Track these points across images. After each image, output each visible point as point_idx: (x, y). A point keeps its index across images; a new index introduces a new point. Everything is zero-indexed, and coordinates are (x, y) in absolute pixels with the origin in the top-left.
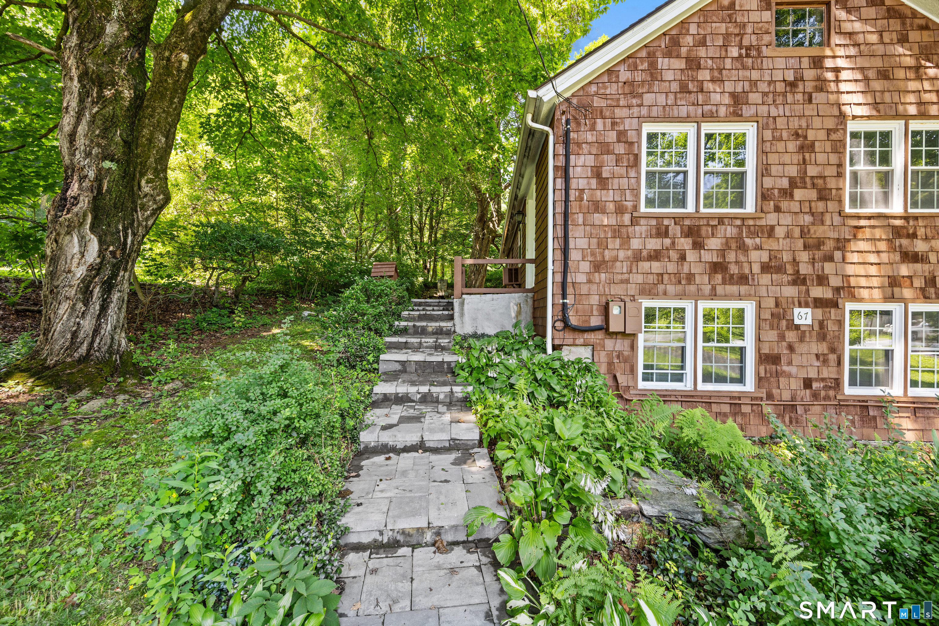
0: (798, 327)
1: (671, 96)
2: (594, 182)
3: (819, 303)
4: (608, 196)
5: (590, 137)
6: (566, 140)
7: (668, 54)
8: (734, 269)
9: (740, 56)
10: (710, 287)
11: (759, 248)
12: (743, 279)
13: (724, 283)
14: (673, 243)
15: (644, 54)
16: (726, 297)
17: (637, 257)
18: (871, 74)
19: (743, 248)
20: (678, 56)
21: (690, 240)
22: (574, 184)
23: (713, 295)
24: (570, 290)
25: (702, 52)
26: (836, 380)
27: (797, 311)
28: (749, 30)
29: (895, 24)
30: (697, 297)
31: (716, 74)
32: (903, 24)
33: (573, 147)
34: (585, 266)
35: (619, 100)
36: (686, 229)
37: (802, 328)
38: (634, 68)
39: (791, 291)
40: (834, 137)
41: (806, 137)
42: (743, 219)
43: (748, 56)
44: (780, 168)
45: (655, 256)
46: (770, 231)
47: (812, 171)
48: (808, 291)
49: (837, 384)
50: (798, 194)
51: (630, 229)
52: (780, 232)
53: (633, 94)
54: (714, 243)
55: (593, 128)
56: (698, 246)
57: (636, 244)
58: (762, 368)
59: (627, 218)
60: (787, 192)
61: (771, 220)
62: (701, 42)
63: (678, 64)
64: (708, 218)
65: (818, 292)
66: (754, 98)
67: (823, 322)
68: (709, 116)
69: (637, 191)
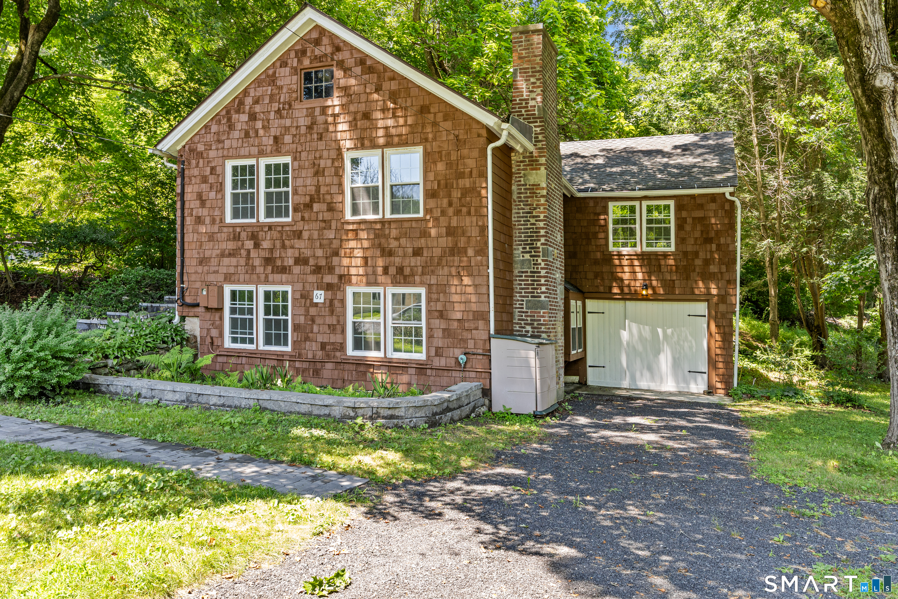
0: (316, 304)
1: (240, 141)
2: (198, 202)
3: (329, 287)
4: (206, 212)
5: (196, 172)
6: (182, 175)
7: (238, 111)
8: (279, 263)
9: (279, 109)
10: (264, 275)
11: (292, 247)
12: (284, 270)
13: (273, 272)
14: (243, 244)
15: (224, 113)
16: (274, 283)
17: (223, 255)
18: (359, 116)
19: (284, 247)
20: (244, 112)
21: (252, 242)
22: (187, 205)
23: (266, 282)
24: (185, 278)
25: (257, 108)
26: (341, 344)
27: (315, 292)
28: (284, 90)
29: (374, 78)
30: (258, 282)
31: (266, 124)
32: (379, 77)
33: (186, 179)
34: (194, 262)
35: (211, 145)
36: (250, 234)
37: (320, 305)
38: (219, 122)
39: (312, 278)
40: (336, 164)
41: (319, 165)
42: (283, 226)
43: (284, 109)
44: (304, 189)
45: (232, 254)
46: (298, 235)
47: (323, 190)
48: (322, 278)
49: (342, 347)
50: (316, 207)
51: (219, 235)
52: (306, 235)
53: (219, 141)
54: (266, 244)
55: (197, 166)
56: (257, 246)
57: (223, 246)
58: (296, 334)
59: (216, 229)
60: (309, 206)
61: (300, 226)
62: (256, 102)
63: (244, 118)
64: (261, 226)
65: (328, 279)
66: (288, 139)
67: (331, 301)
68: (262, 153)
69: (222, 208)
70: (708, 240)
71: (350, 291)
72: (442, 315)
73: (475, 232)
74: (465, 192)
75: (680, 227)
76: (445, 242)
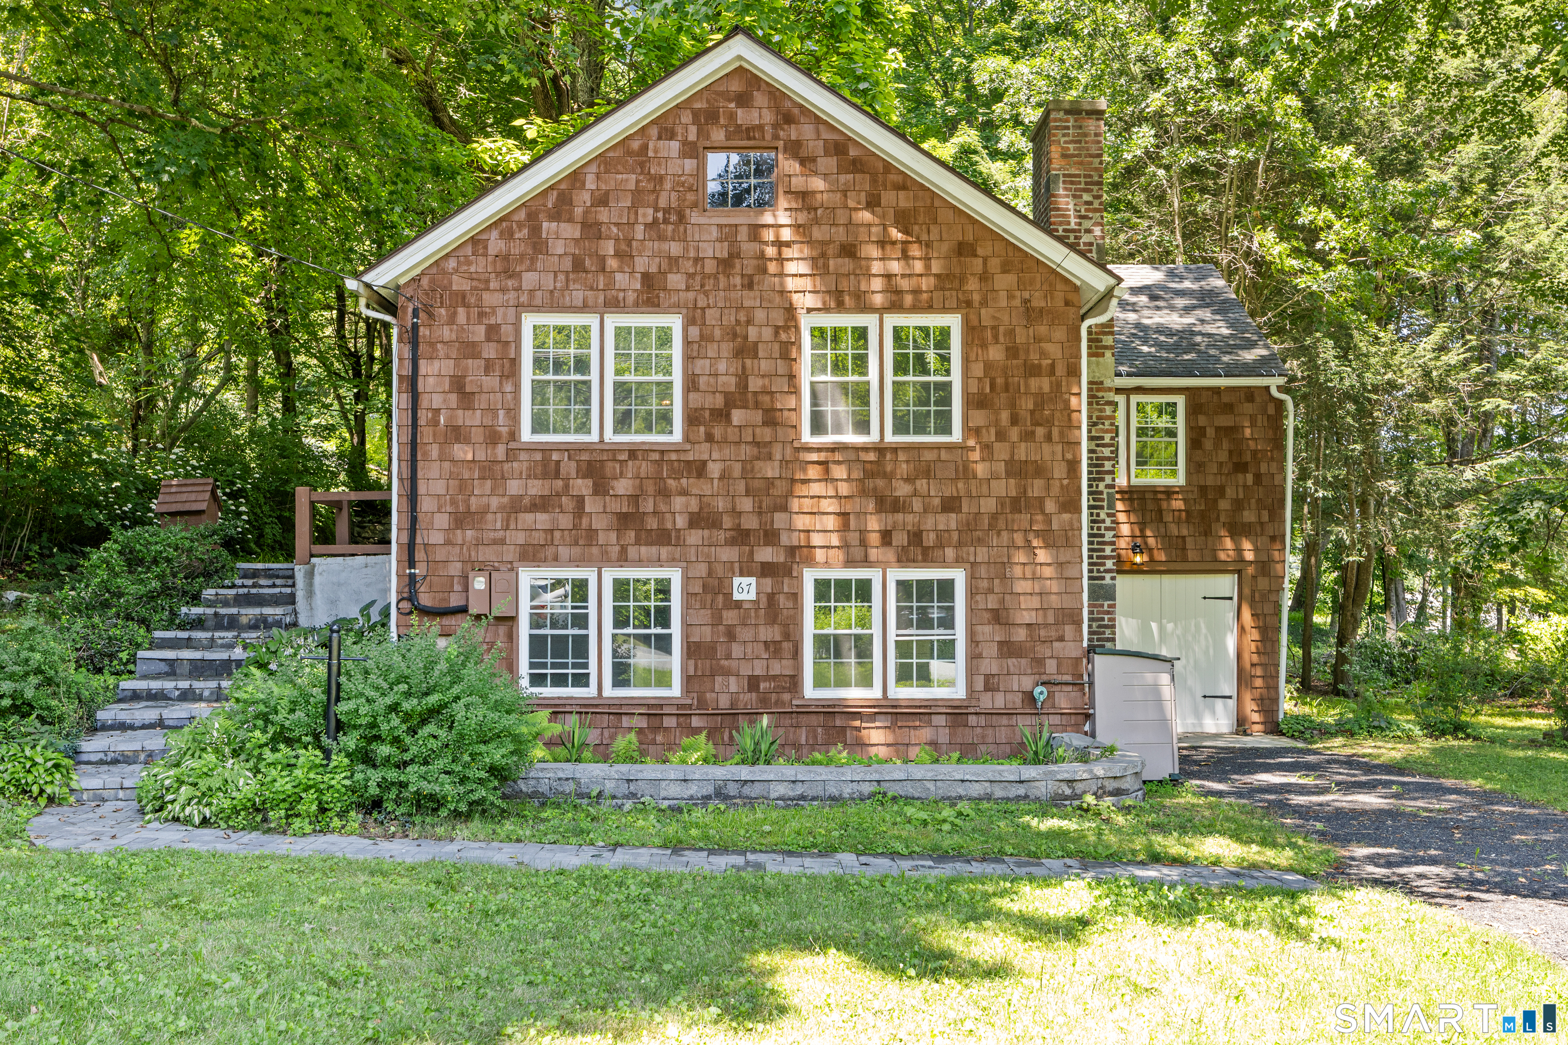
0: (739, 604)
1: (561, 277)
2: (453, 397)
3: (766, 570)
4: (472, 419)
5: (447, 333)
6: (413, 338)
7: (556, 216)
8: (652, 523)
9: (655, 220)
10: (617, 548)
11: (684, 493)
12: (663, 537)
13: (638, 542)
14: (567, 486)
15: (522, 215)
16: (640, 562)
17: (515, 507)
18: (831, 250)
19: (664, 493)
20: (570, 220)
21: (589, 482)
22: (424, 402)
23: (623, 560)
24: (420, 555)
25: (603, 215)
26: (793, 677)
27: (737, 581)
28: (668, 185)
29: (864, 181)
30: (603, 561)
31: (623, 247)
32: (874, 181)
33: (422, 348)
34: (442, 521)
35: (487, 281)
36: (584, 466)
37: (746, 606)
38: (508, 235)
39: (729, 554)
40: (783, 336)
41: (746, 337)
42: (662, 452)
43: (666, 221)
44: (712, 380)
45: (541, 504)
46: (699, 469)
47: (755, 384)
48: (751, 553)
49: (794, 682)
50: (738, 416)
51: (506, 466)
52: (714, 469)
53: (509, 273)
54: (623, 486)
55: (452, 320)
56: (600, 489)
57: (514, 487)
58: (691, 663)
59: (500, 451)
60: (722, 415)
61: (702, 452)
62: (602, 200)
63: (571, 231)
64: (614, 451)
65: (765, 554)
66: (675, 280)
67: (771, 597)
68: (615, 305)
69: (514, 413)
70: (1240, 467)
71: (809, 577)
72: (999, 617)
73: (1059, 471)
74: (1041, 400)
75: (1194, 443)
76: (1004, 488)
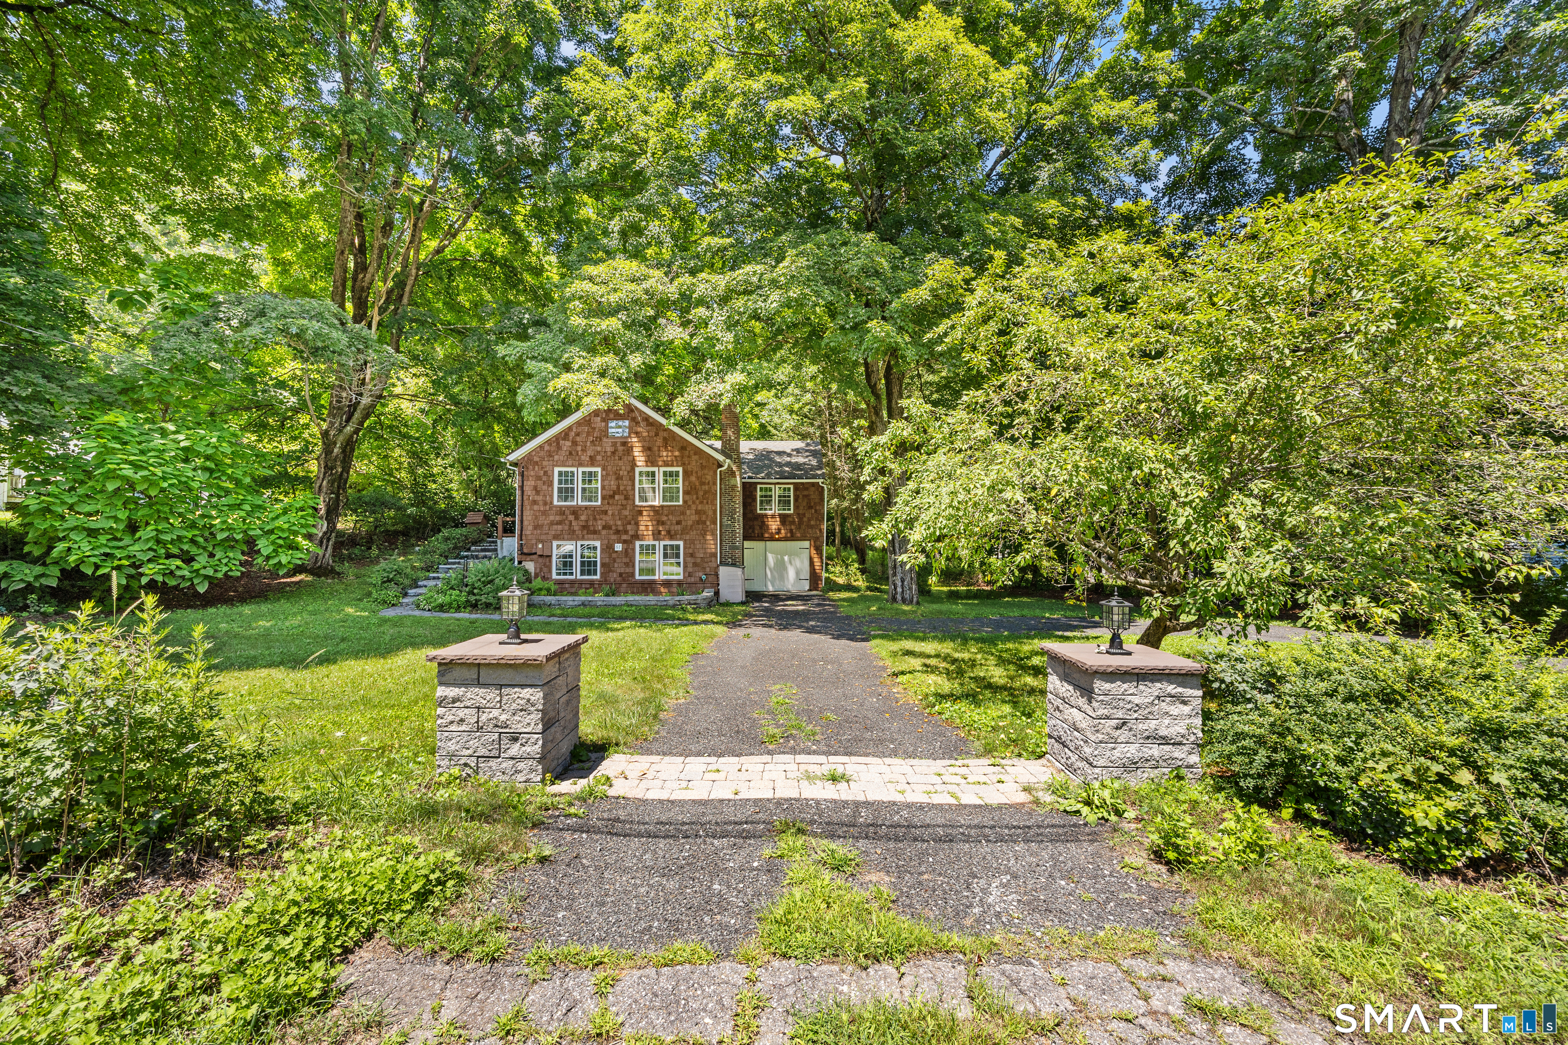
0: (616, 552)
1: (566, 457)
2: (534, 492)
3: (624, 542)
4: (539, 498)
5: (532, 473)
6: (522, 475)
7: (565, 441)
8: (591, 528)
9: (593, 441)
10: (582, 536)
11: (601, 520)
12: (595, 532)
13: (587, 534)
14: (567, 518)
15: (555, 440)
16: (589, 540)
17: (552, 523)
18: (647, 449)
19: (595, 520)
20: (568, 441)
21: (574, 516)
22: (525, 493)
23: (583, 539)
24: (524, 538)
25: (578, 439)
27: (616, 545)
28: (596, 430)
29: (654, 429)
30: (577, 539)
31: (584, 448)
33: (524, 477)
34: (531, 528)
35: (544, 458)
36: (572, 512)
37: (619, 552)
38: (550, 445)
39: (614, 537)
40: (631, 474)
41: (619, 474)
42: (595, 508)
43: (596, 440)
44: (609, 487)
45: (559, 523)
46: (606, 512)
47: (622, 488)
48: (621, 537)
49: (633, 574)
50: (617, 497)
51: (549, 512)
52: (610, 513)
53: (551, 456)
54: (583, 518)
55: (533, 470)
56: (577, 518)
57: (552, 518)
58: (603, 569)
59: (548, 508)
60: (612, 497)
61: (606, 507)
62: (578, 434)
63: (568, 443)
64: (580, 507)
65: (624, 537)
66: (599, 458)
67: (627, 550)
68: (581, 465)
69: (552, 496)
70: (810, 507)
71: (638, 544)
72: (692, 555)
73: (710, 513)
74: (706, 492)
75: (796, 500)
76: (695, 518)
